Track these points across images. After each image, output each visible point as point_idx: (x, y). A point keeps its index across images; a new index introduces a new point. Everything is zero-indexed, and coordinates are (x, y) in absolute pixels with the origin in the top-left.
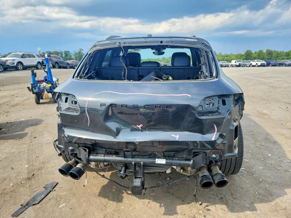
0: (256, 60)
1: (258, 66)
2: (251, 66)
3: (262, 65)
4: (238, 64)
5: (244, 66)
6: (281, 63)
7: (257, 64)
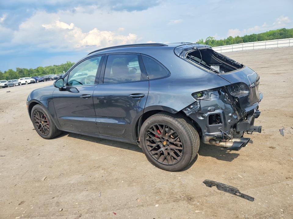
0: (24, 78)
1: (29, 84)
2: (21, 84)
3: (32, 82)
4: (4, 85)
5: (13, 85)
6: (47, 78)
7: (26, 81)
